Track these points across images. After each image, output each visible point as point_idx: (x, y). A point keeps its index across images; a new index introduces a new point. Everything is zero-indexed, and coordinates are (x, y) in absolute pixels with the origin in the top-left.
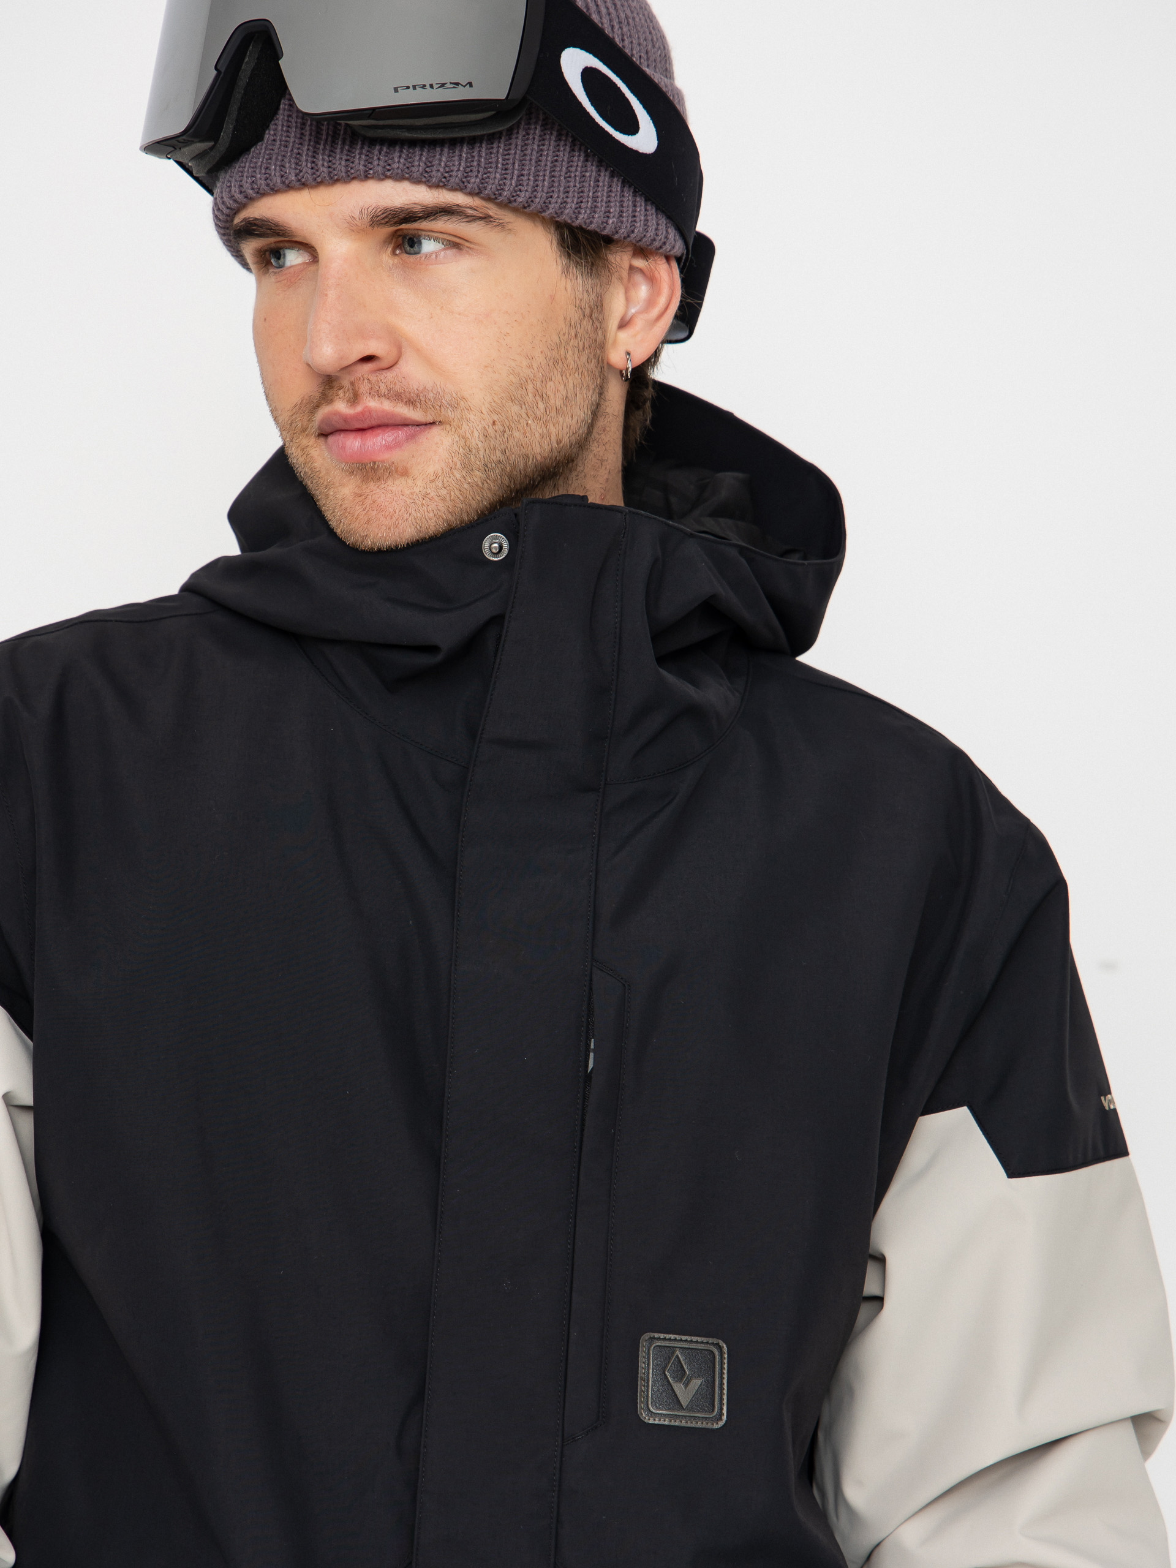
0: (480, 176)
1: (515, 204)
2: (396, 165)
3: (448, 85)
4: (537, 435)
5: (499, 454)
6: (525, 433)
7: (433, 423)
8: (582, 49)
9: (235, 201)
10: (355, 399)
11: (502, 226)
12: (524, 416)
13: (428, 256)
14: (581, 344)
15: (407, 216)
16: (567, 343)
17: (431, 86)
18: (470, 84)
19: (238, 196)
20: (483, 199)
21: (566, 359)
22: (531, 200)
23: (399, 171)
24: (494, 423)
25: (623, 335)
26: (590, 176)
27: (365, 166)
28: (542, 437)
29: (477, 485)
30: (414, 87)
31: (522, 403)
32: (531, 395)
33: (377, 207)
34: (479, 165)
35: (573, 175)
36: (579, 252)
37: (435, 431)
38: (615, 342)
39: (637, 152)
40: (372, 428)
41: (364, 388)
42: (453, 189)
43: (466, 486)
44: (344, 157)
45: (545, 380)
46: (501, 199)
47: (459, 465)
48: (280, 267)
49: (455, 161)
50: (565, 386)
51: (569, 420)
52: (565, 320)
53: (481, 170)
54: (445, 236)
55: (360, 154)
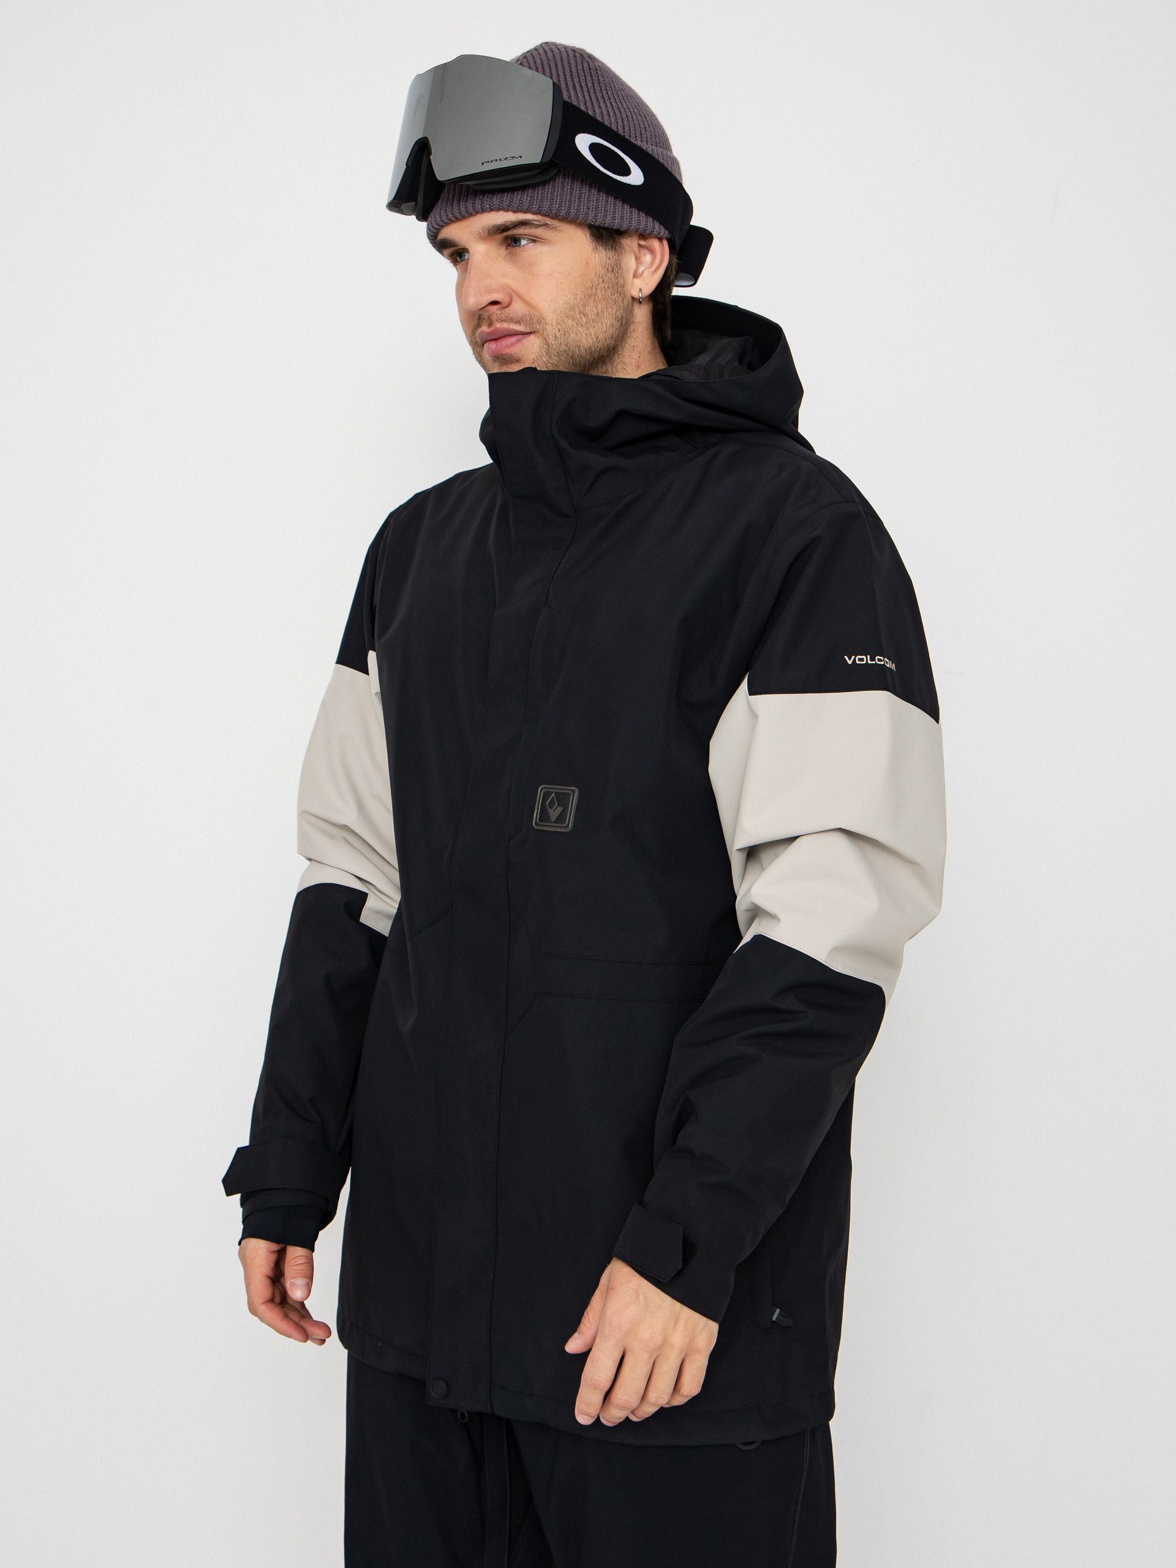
0: (538, 204)
1: (559, 217)
2: (495, 203)
3: (509, 158)
4: (584, 335)
5: (564, 346)
6: (577, 334)
7: (531, 333)
8: (589, 133)
9: (435, 229)
10: (490, 324)
11: (555, 228)
12: (575, 325)
13: (524, 245)
14: (606, 286)
15: (503, 229)
16: (597, 285)
17: (500, 160)
18: (521, 157)
19: (436, 226)
20: (542, 216)
21: (596, 294)
22: (568, 213)
23: (497, 206)
24: (559, 330)
25: (636, 281)
26: (602, 199)
27: (481, 205)
28: (586, 335)
29: (556, 364)
30: (492, 161)
31: (573, 319)
32: (578, 314)
33: (489, 226)
34: (537, 199)
35: (592, 199)
36: (602, 239)
37: (532, 337)
38: (632, 284)
39: (630, 185)
40: (501, 338)
41: (494, 318)
42: (526, 212)
43: (549, 365)
44: (471, 202)
45: (584, 306)
46: (551, 215)
47: (544, 354)
48: (462, 261)
49: (525, 197)
50: (596, 307)
51: (600, 325)
52: (596, 274)
53: (538, 201)
54: (531, 237)
55: (479, 199)
